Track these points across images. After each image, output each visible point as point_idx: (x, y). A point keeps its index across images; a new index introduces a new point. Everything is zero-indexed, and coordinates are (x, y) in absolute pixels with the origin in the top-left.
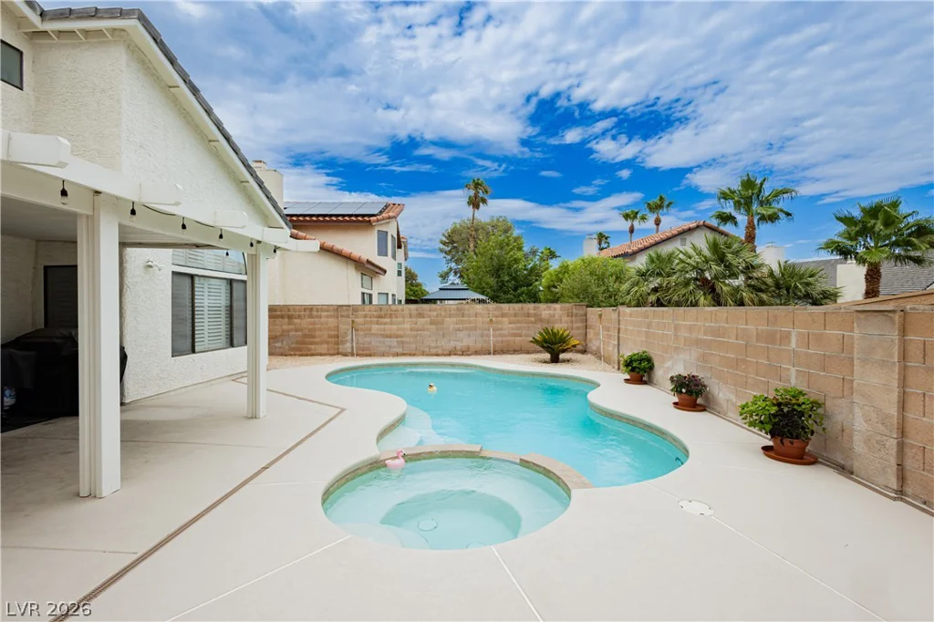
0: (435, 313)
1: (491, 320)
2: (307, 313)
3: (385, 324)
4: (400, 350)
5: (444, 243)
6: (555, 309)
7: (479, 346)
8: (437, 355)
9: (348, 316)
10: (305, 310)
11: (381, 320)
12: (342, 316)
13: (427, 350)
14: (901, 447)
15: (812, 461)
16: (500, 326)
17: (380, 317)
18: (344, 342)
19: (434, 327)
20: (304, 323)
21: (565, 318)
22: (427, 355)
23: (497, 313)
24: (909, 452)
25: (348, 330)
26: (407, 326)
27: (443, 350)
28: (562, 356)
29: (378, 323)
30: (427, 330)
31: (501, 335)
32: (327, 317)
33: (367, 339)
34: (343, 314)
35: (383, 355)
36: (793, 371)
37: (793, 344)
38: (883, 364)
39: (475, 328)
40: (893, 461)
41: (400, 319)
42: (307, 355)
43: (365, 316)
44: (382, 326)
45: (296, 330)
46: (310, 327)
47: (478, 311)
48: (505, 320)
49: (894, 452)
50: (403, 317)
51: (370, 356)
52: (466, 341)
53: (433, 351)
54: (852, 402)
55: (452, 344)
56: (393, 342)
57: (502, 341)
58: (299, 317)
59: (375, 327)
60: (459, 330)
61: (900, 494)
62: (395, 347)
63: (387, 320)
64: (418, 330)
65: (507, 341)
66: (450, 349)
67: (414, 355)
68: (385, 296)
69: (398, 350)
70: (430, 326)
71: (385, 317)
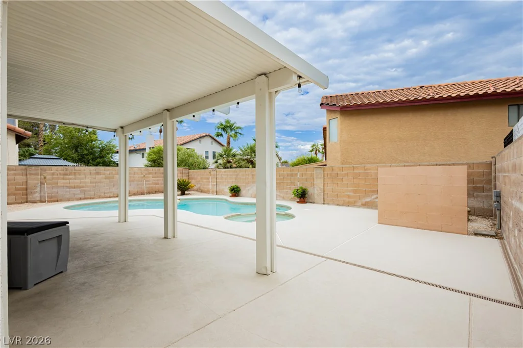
0: (108, 172)
1: (144, 176)
3: (70, 179)
4: (82, 196)
7: (136, 190)
8: (109, 197)
9: (37, 174)
11: (67, 176)
12: (31, 174)
13: (102, 194)
14: (324, 194)
15: (306, 203)
16: (148, 179)
17: (67, 175)
18: (32, 193)
19: (108, 180)
22: (103, 198)
23: (146, 172)
24: (325, 195)
25: (38, 184)
26: (88, 180)
28: (186, 192)
29: (64, 179)
30: (103, 182)
31: (149, 184)
32: (15, 174)
33: (54, 190)
34: (31, 172)
35: (69, 200)
36: (298, 183)
37: (298, 176)
38: (320, 178)
39: (134, 181)
40: (323, 197)
41: (82, 176)
43: (53, 174)
44: (68, 181)
47: (135, 171)
48: (151, 176)
49: (323, 195)
50: (85, 174)
51: (57, 201)
53: (108, 195)
54: (314, 187)
56: (77, 191)
57: (149, 187)
59: (61, 182)
61: (324, 204)
62: (78, 194)
63: (72, 177)
64: (96, 183)
65: (151, 187)
67: (93, 198)
69: (80, 196)
70: (105, 180)
71: (71, 174)
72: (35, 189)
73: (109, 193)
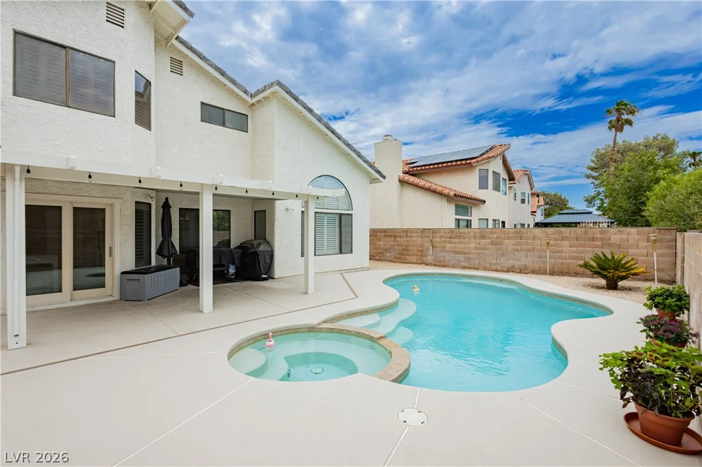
0: (495, 236)
1: (548, 243)
2: (405, 234)
3: (455, 243)
5: (592, 169)
6: (629, 234)
7: (537, 266)
8: (497, 271)
9: (428, 237)
10: (403, 231)
11: (452, 240)
12: (425, 237)
13: (488, 265)
16: (560, 249)
17: (452, 238)
18: (426, 256)
19: (494, 247)
20: (403, 240)
21: (643, 244)
22: (489, 271)
25: (429, 247)
26: (472, 245)
27: (502, 267)
28: (621, 283)
29: (450, 242)
30: (488, 249)
31: (561, 258)
32: (417, 237)
33: (443, 254)
34: (426, 235)
35: (454, 267)
39: (533, 250)
41: (466, 240)
42: (404, 263)
43: (441, 237)
44: (453, 245)
45: (398, 245)
46: (406, 243)
47: (537, 234)
48: (566, 243)
51: (444, 266)
52: (523, 261)
53: (494, 267)
55: (511, 263)
56: (461, 257)
57: (560, 263)
58: (400, 237)
59: (448, 246)
60: (517, 250)
62: (462, 262)
63: (457, 240)
64: (480, 249)
65: (568, 264)
66: (509, 266)
67: (478, 269)
68: (486, 221)
69: (465, 264)
70: (490, 246)
71: (455, 238)
72: (428, 251)
73: (496, 264)
